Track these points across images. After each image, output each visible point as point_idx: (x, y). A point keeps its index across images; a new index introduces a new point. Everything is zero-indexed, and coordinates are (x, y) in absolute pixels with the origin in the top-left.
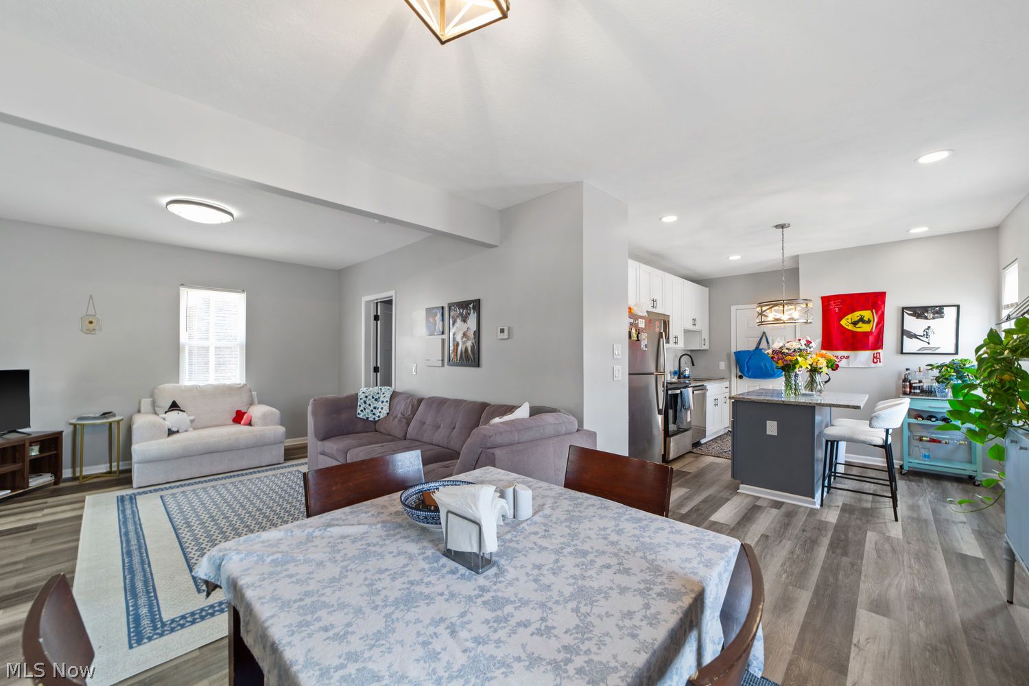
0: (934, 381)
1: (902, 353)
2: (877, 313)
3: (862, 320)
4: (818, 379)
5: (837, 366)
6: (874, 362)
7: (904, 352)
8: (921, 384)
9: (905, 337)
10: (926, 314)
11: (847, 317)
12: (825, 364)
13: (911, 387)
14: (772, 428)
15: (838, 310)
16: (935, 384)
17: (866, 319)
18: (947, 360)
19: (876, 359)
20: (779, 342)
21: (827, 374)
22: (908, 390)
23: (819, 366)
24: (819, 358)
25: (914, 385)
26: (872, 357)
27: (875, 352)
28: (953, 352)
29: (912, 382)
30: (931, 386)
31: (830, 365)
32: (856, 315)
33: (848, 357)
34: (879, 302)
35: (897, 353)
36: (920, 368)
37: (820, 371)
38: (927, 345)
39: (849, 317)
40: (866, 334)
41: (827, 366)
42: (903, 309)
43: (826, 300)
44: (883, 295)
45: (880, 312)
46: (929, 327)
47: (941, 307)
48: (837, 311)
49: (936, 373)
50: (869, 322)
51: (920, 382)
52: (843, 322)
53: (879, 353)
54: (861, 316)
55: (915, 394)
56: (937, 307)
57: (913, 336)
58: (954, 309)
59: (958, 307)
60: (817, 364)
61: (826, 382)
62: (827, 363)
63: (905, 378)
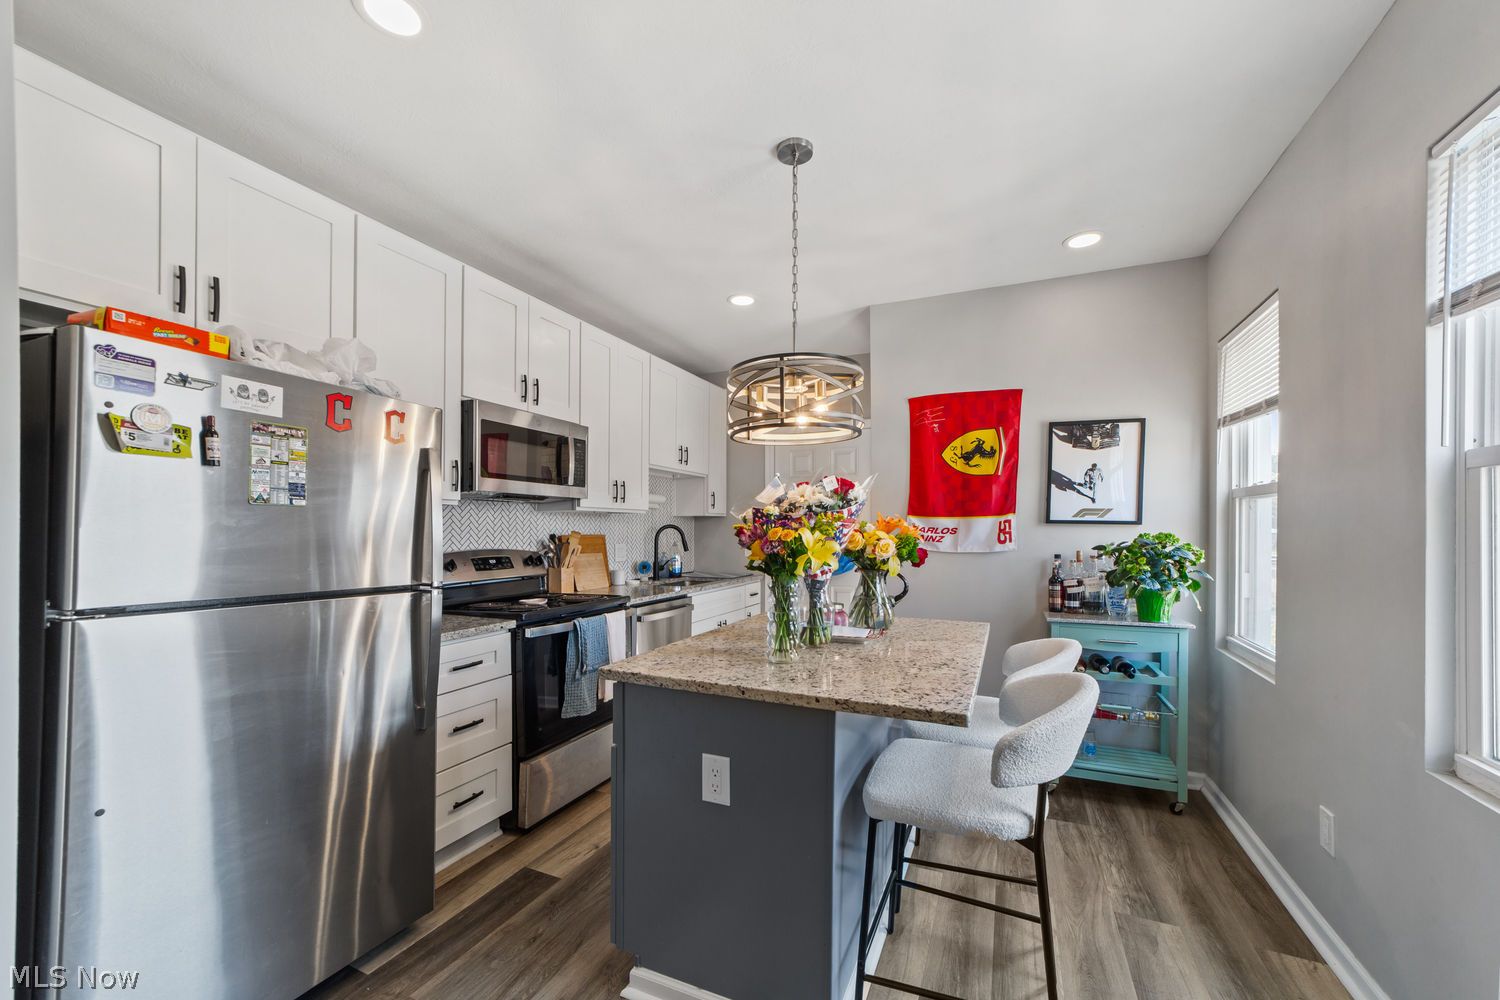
0: (1104, 581)
1: (1048, 521)
2: (1006, 436)
3: (979, 450)
4: (881, 589)
5: (923, 554)
6: (1001, 542)
7: (1052, 518)
8: (1080, 589)
9: (1053, 486)
10: (1089, 438)
11: (954, 444)
12: (892, 550)
13: (1065, 596)
14: (716, 779)
15: (939, 427)
16: (1105, 590)
17: (987, 447)
18: (1128, 536)
19: (1004, 533)
20: (776, 486)
21: (899, 575)
22: (1058, 601)
23: (880, 555)
24: (882, 534)
25: (1070, 591)
26: (998, 531)
27: (1003, 518)
28: (1133, 518)
29: (1066, 584)
30: (1098, 592)
31: (905, 552)
32: (968, 440)
33: (954, 531)
34: (1011, 412)
35: (1040, 522)
36: (1078, 552)
37: (885, 568)
38: (1088, 504)
39: (957, 443)
40: (987, 480)
41: (901, 558)
42: (1052, 425)
43: (917, 405)
44: (1016, 395)
45: (1011, 433)
46: (1094, 465)
47: (1115, 422)
48: (937, 430)
49: (1107, 562)
50: (992, 453)
51: (1080, 583)
52: (948, 455)
53: (1009, 522)
54: (979, 440)
55: (1072, 611)
56: (1107, 422)
57: (1067, 485)
58: (1136, 426)
59: (1142, 422)
60: (874, 551)
61: (898, 598)
62: (899, 548)
63: (1054, 576)
